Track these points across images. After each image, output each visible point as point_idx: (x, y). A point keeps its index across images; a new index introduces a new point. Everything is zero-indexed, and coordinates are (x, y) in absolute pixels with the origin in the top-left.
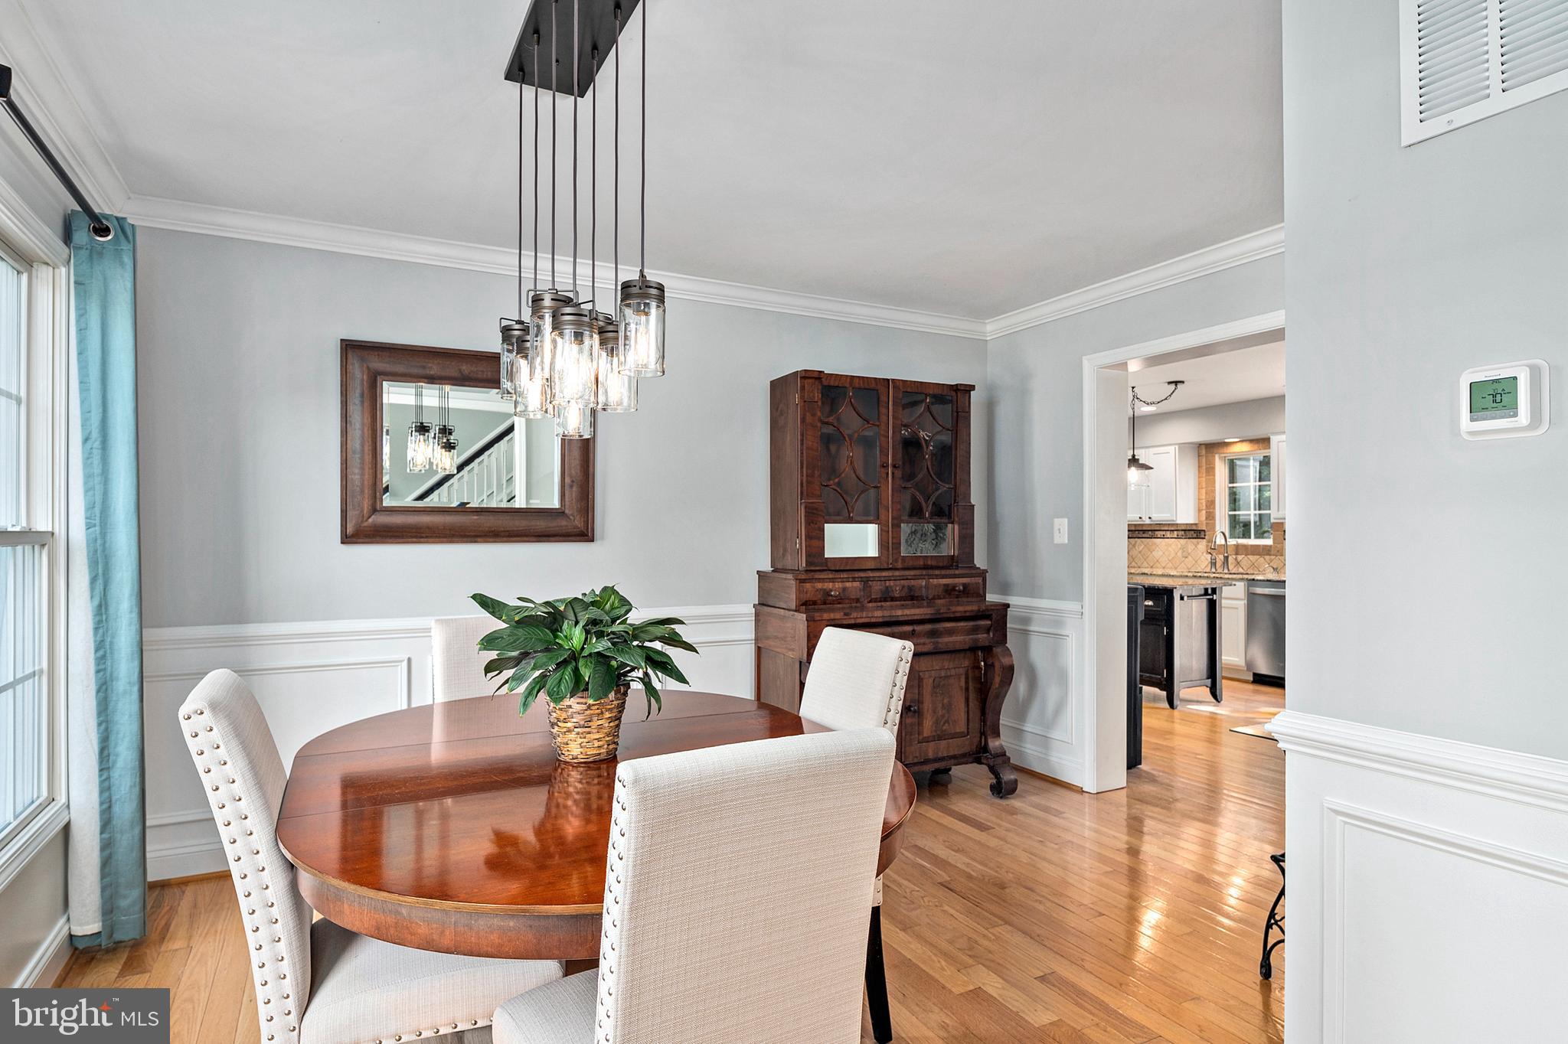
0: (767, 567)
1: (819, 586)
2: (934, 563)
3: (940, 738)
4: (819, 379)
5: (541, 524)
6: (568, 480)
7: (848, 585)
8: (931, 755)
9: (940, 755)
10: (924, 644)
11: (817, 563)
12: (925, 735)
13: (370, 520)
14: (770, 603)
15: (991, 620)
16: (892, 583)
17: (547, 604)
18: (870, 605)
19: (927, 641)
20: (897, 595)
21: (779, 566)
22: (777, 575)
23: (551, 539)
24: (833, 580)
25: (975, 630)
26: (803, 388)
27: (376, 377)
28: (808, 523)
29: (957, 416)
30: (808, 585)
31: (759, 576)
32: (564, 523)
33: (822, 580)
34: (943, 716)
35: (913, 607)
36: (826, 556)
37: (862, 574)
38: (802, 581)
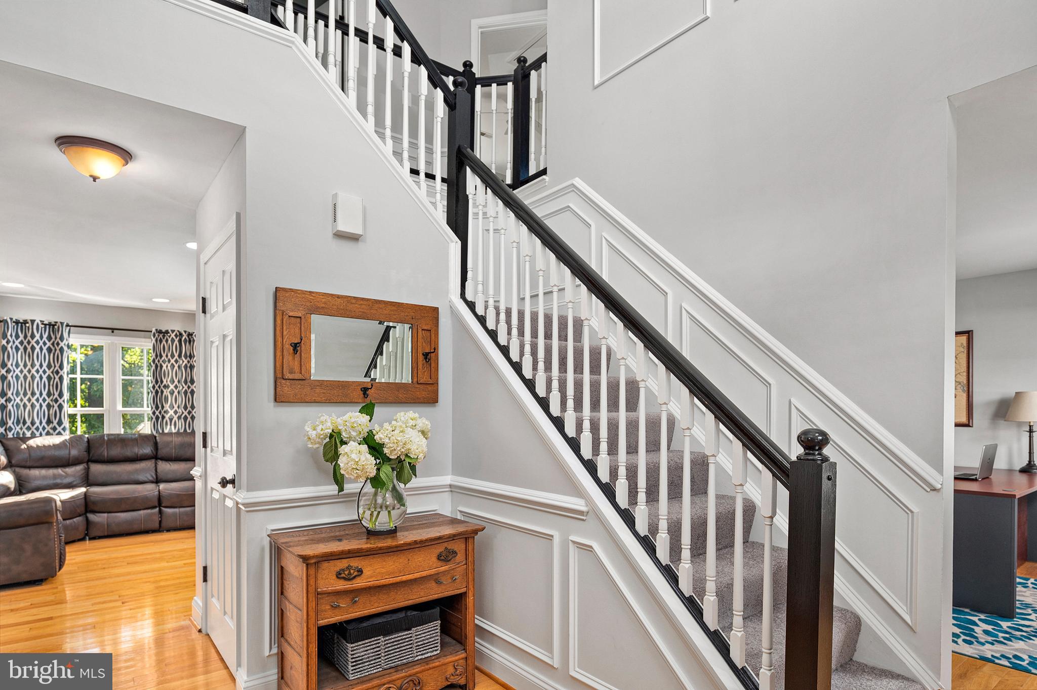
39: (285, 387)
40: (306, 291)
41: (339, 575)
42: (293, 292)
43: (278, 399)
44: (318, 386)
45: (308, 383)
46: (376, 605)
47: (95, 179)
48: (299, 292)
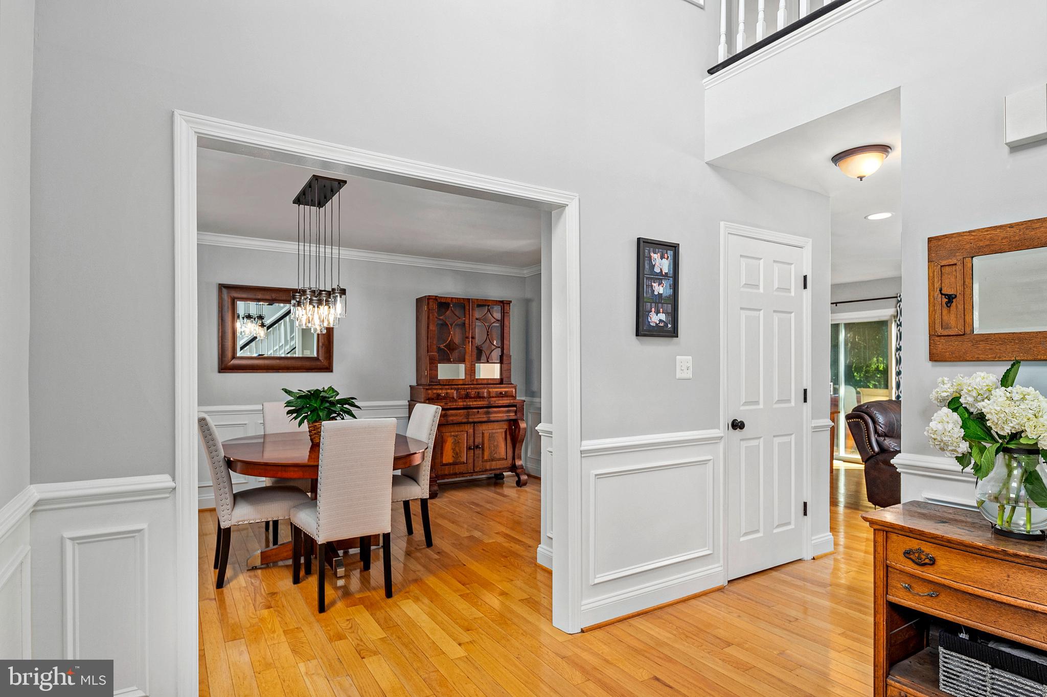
0: (414, 383)
1: (435, 391)
2: (492, 382)
3: (493, 460)
4: (436, 300)
5: (308, 364)
6: (320, 344)
7: (449, 391)
8: (488, 468)
9: (492, 468)
10: (483, 418)
11: (434, 382)
12: (485, 459)
13: (232, 362)
14: (415, 400)
15: (516, 407)
16: (470, 391)
17: (308, 391)
18: (459, 400)
19: (485, 416)
20: (473, 396)
21: (419, 383)
22: (417, 387)
23: (313, 371)
24: (441, 389)
25: (508, 412)
26: (428, 303)
27: (234, 300)
28: (430, 363)
29: (504, 315)
30: (430, 391)
31: (411, 388)
32: (319, 363)
33: (437, 389)
34: (494, 450)
35: (480, 401)
36: (439, 378)
37: (456, 387)
38: (427, 389)
39: (939, 345)
40: (964, 232)
41: (907, 554)
42: (947, 237)
43: (935, 357)
44: (982, 341)
45: (968, 339)
46: (965, 615)
47: (861, 178)
48: (954, 235)
